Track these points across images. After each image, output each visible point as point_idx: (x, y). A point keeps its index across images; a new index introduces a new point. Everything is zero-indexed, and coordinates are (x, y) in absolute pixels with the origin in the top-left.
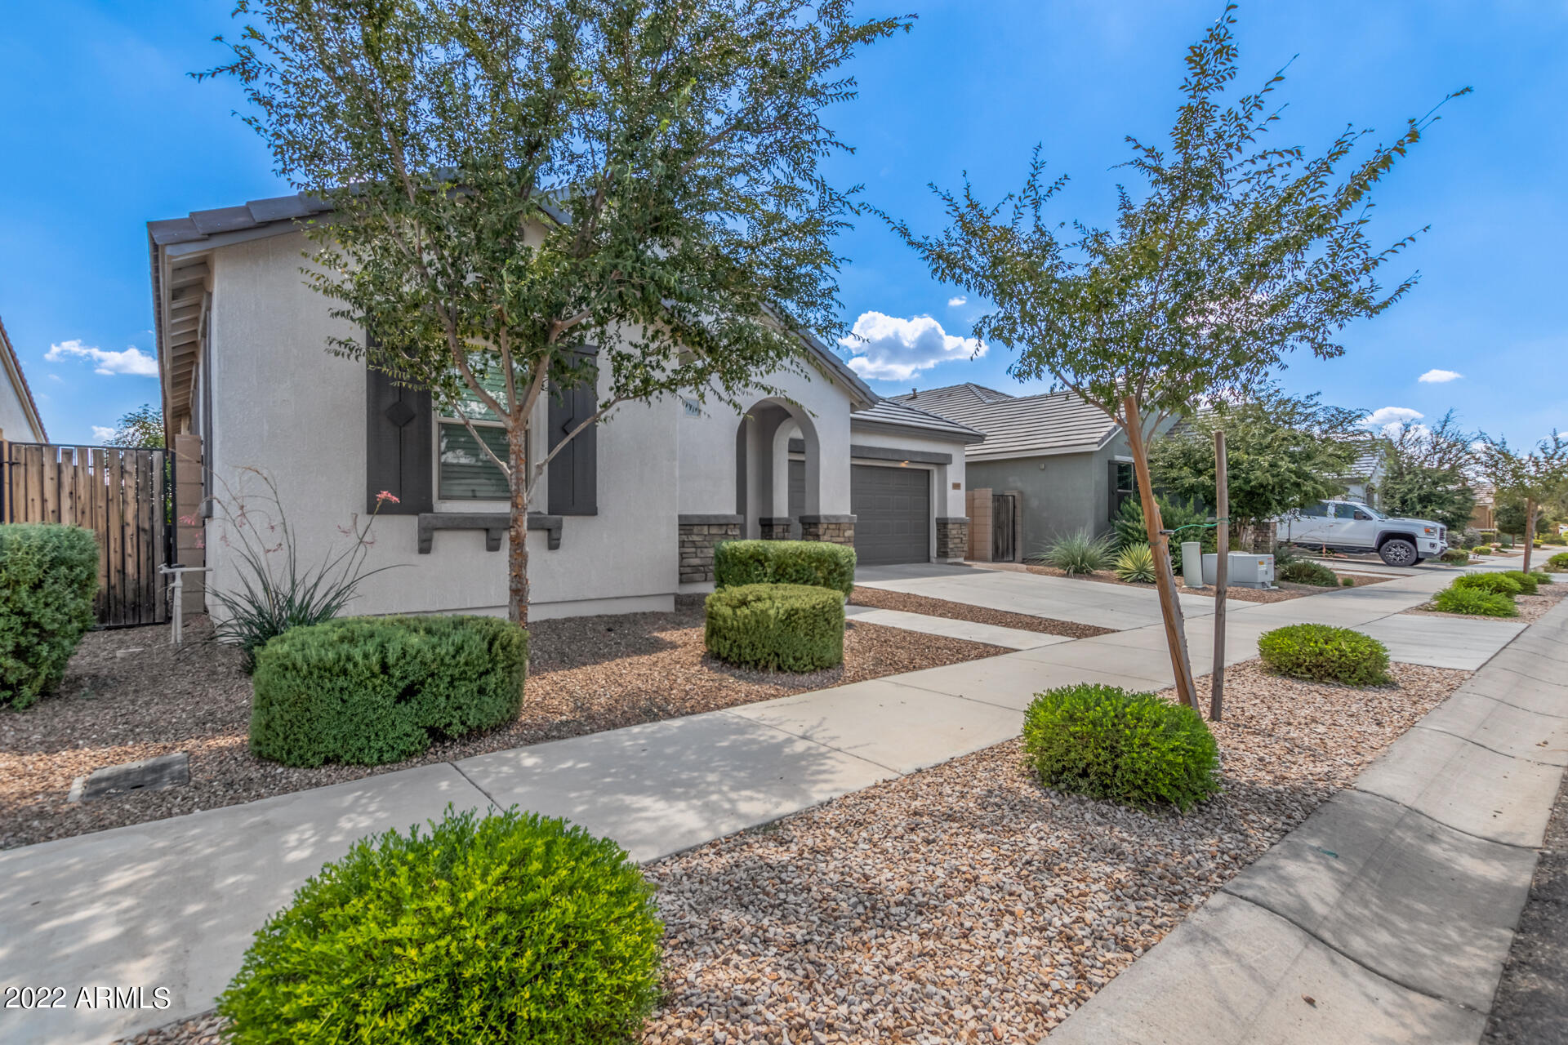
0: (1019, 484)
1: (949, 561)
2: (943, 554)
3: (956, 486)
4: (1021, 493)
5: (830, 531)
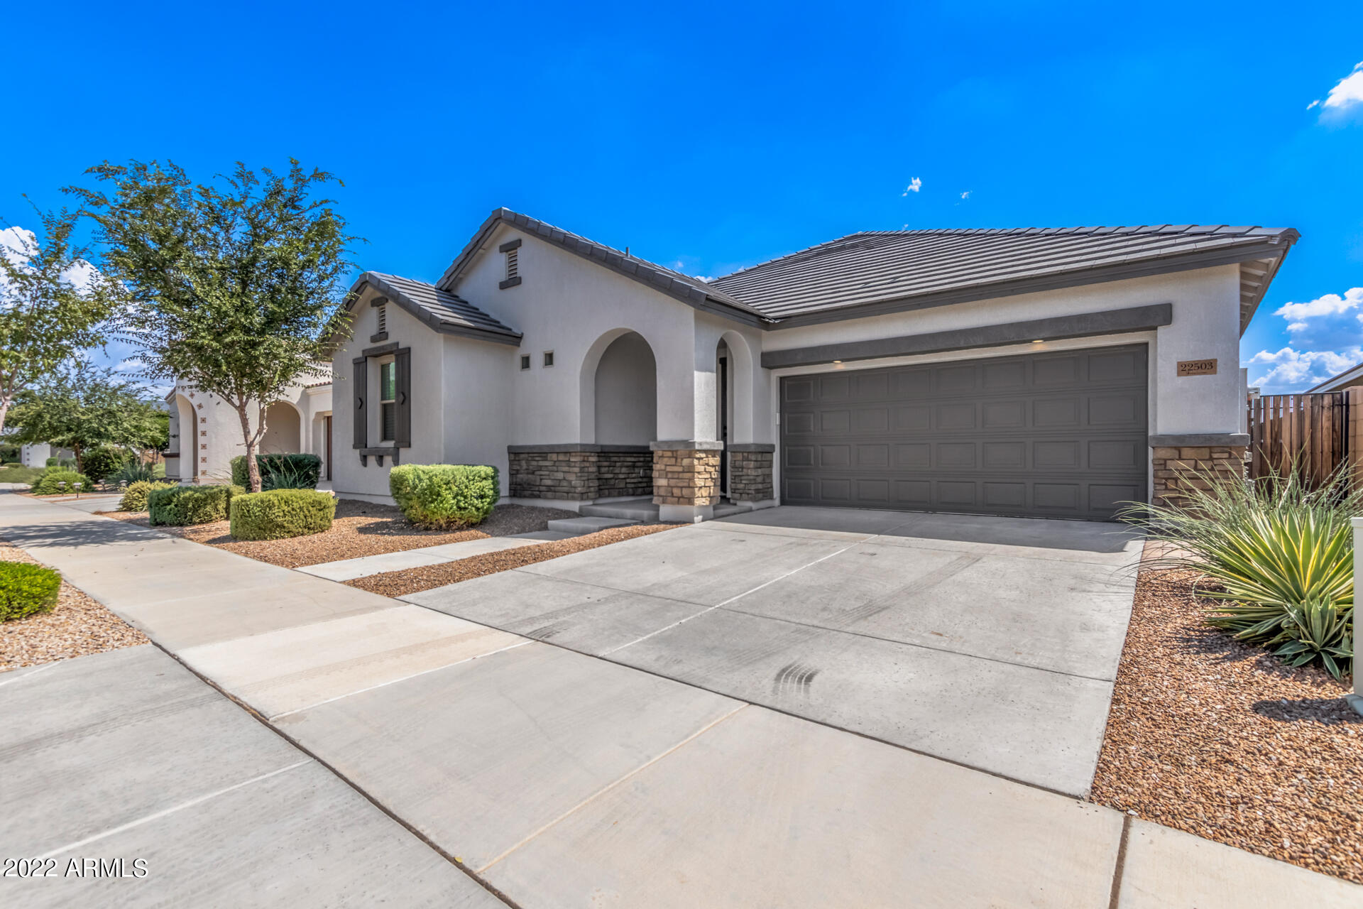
3: (1197, 367)
5: (666, 459)
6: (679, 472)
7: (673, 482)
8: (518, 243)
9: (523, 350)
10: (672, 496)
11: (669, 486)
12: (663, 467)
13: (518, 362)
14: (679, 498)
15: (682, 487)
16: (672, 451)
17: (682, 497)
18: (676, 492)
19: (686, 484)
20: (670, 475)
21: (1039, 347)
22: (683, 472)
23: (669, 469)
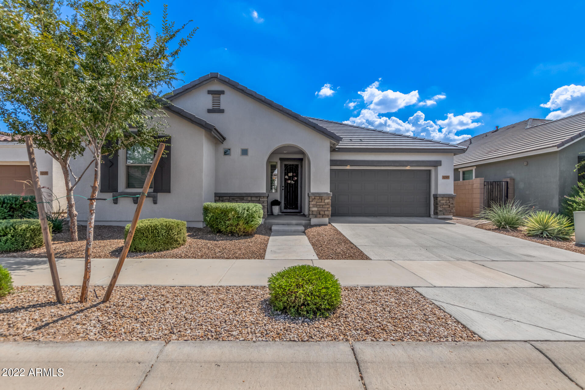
0: (513, 175)
1: (439, 217)
2: (436, 213)
3: (446, 177)
4: (513, 180)
5: (316, 200)
6: (323, 205)
7: (320, 209)
8: (222, 92)
9: (226, 145)
10: (320, 214)
11: (318, 210)
12: (315, 203)
13: (222, 151)
14: (323, 215)
15: (324, 211)
16: (320, 197)
17: (325, 215)
18: (322, 213)
19: (326, 210)
20: (318, 206)
21: (408, 168)
22: (325, 205)
23: (318, 204)
